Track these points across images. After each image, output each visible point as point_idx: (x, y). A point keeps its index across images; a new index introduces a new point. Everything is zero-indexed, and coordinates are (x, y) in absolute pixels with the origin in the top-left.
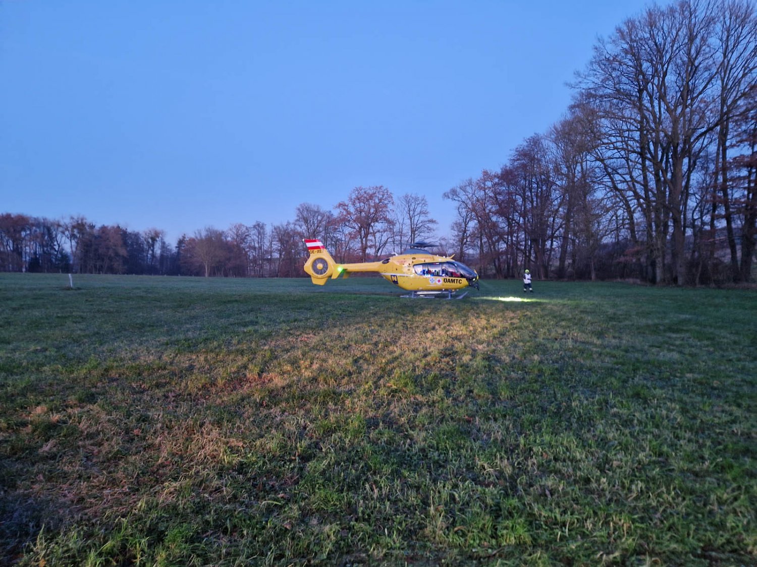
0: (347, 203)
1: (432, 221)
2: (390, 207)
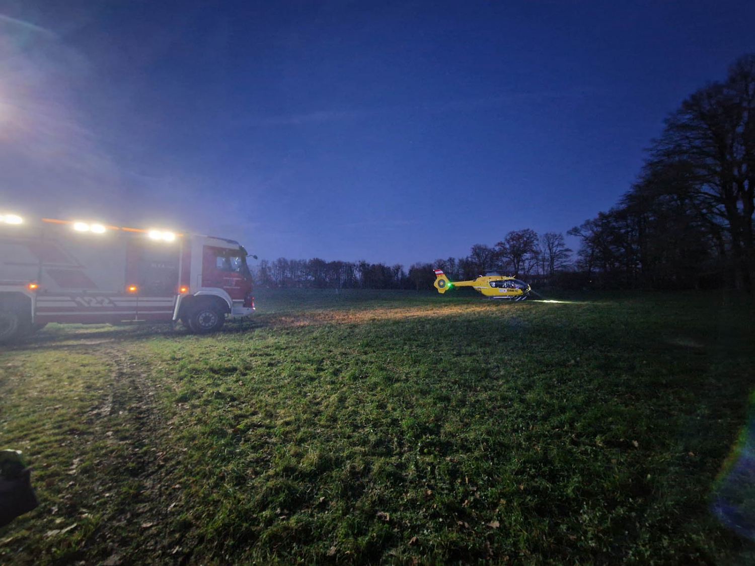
0: (503, 242)
1: (567, 250)
2: (535, 242)
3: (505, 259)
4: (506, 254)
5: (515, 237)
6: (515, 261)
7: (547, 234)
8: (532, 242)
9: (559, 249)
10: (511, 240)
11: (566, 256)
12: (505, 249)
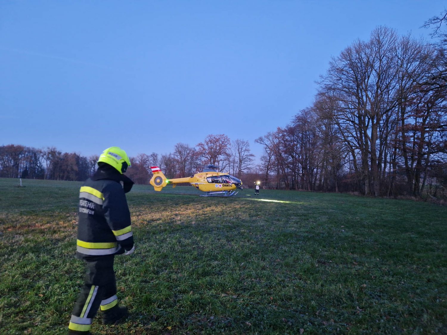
0: (203, 143)
1: (252, 155)
2: (228, 146)
3: (204, 159)
4: (204, 154)
5: (213, 141)
6: (212, 161)
7: (238, 141)
8: (226, 146)
9: (246, 153)
10: (209, 143)
11: (250, 160)
12: (204, 149)
